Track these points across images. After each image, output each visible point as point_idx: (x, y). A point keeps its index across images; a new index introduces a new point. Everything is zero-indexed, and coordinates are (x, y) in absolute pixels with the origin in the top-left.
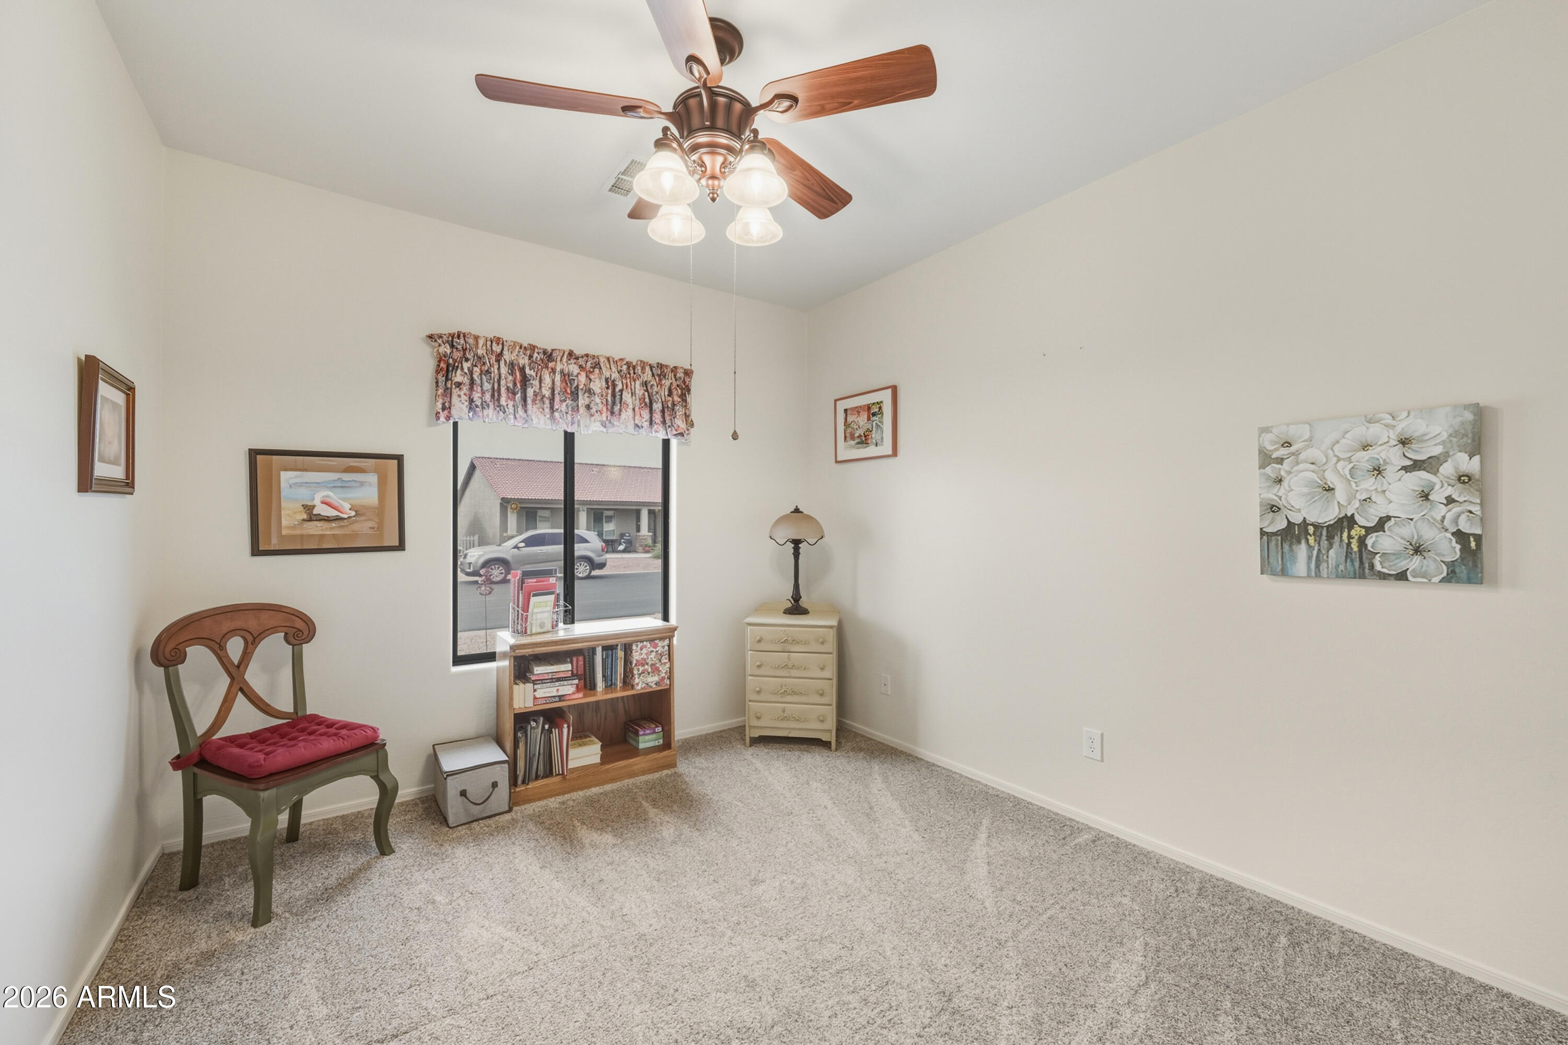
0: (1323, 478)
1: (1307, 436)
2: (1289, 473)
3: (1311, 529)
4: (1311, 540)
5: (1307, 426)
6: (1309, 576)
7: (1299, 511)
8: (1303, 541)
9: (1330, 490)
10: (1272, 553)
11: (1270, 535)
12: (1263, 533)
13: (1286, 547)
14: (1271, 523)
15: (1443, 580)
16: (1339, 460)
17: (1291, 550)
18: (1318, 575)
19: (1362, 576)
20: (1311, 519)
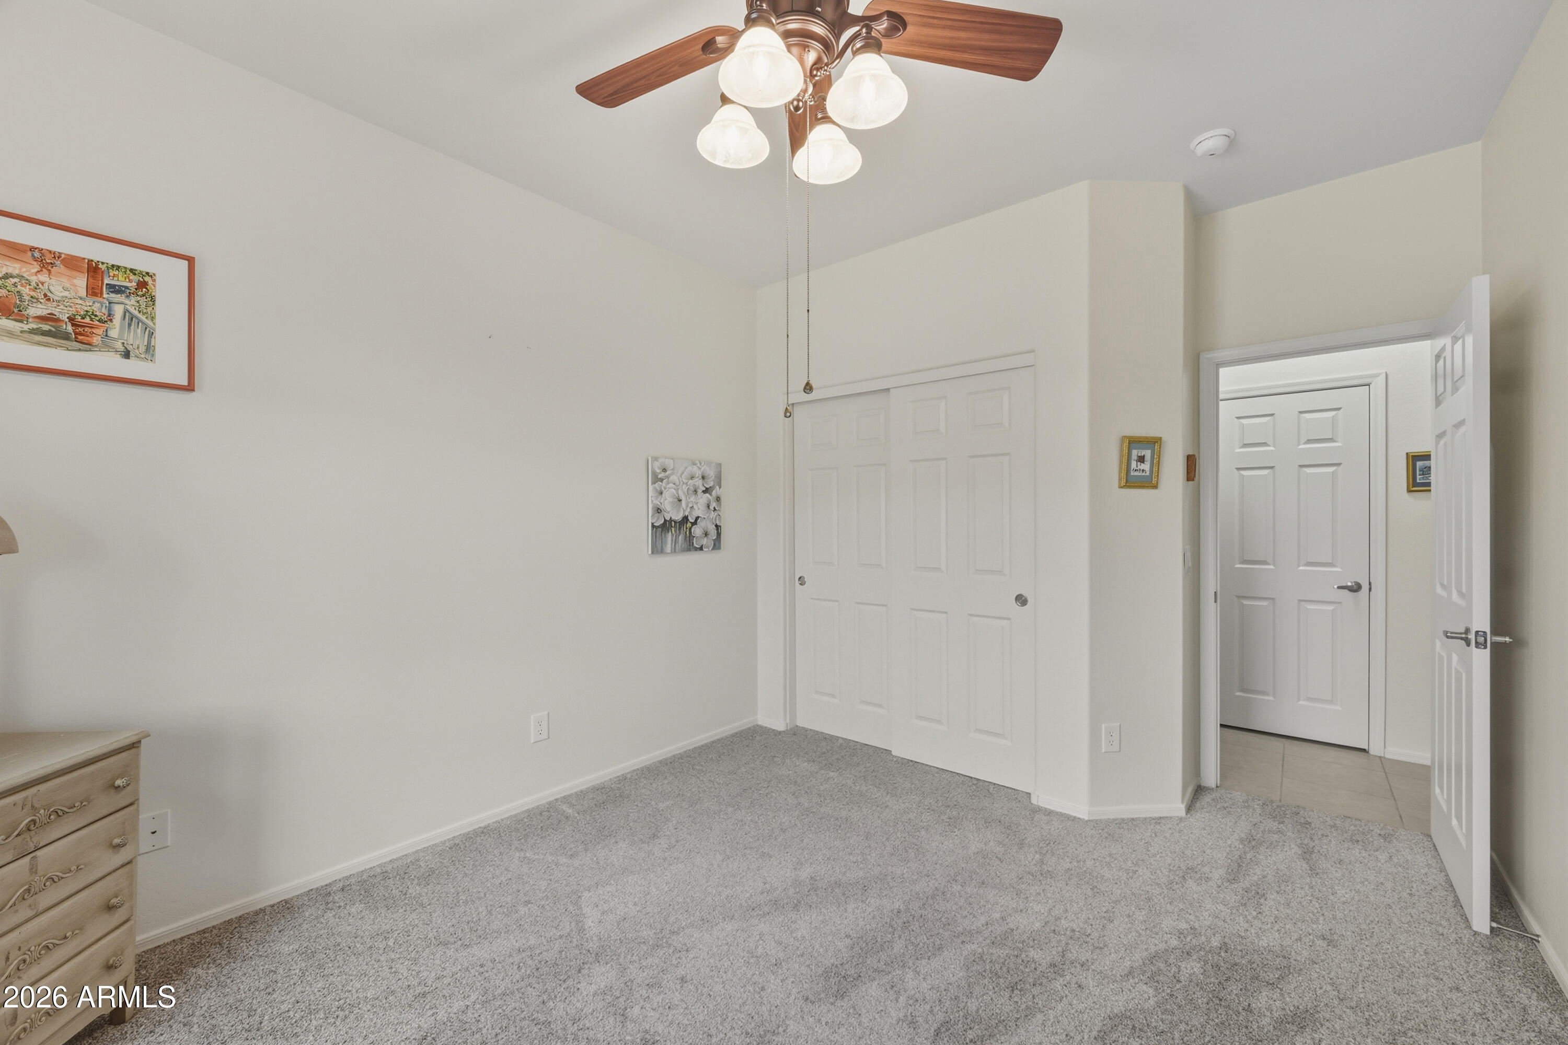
0: (678, 494)
1: (672, 467)
2: (665, 488)
3: (673, 523)
4: (673, 529)
5: (672, 461)
6: (672, 552)
7: (669, 512)
8: (670, 532)
9: (680, 500)
10: (657, 539)
11: (657, 527)
12: (653, 526)
13: (663, 535)
14: (657, 520)
15: (712, 549)
16: (684, 483)
17: (665, 537)
18: (675, 552)
19: (689, 550)
20: (673, 518)
